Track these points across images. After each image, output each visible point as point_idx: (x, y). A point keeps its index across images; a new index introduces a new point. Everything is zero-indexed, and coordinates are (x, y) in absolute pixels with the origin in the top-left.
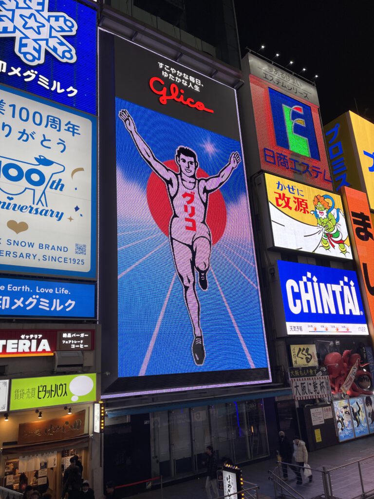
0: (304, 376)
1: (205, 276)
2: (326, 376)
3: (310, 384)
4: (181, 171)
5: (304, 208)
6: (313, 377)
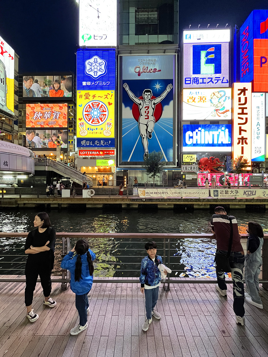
0: (187, 165)
1: (151, 134)
2: (197, 165)
3: (189, 167)
4: (145, 99)
5: (204, 101)
6: (191, 165)
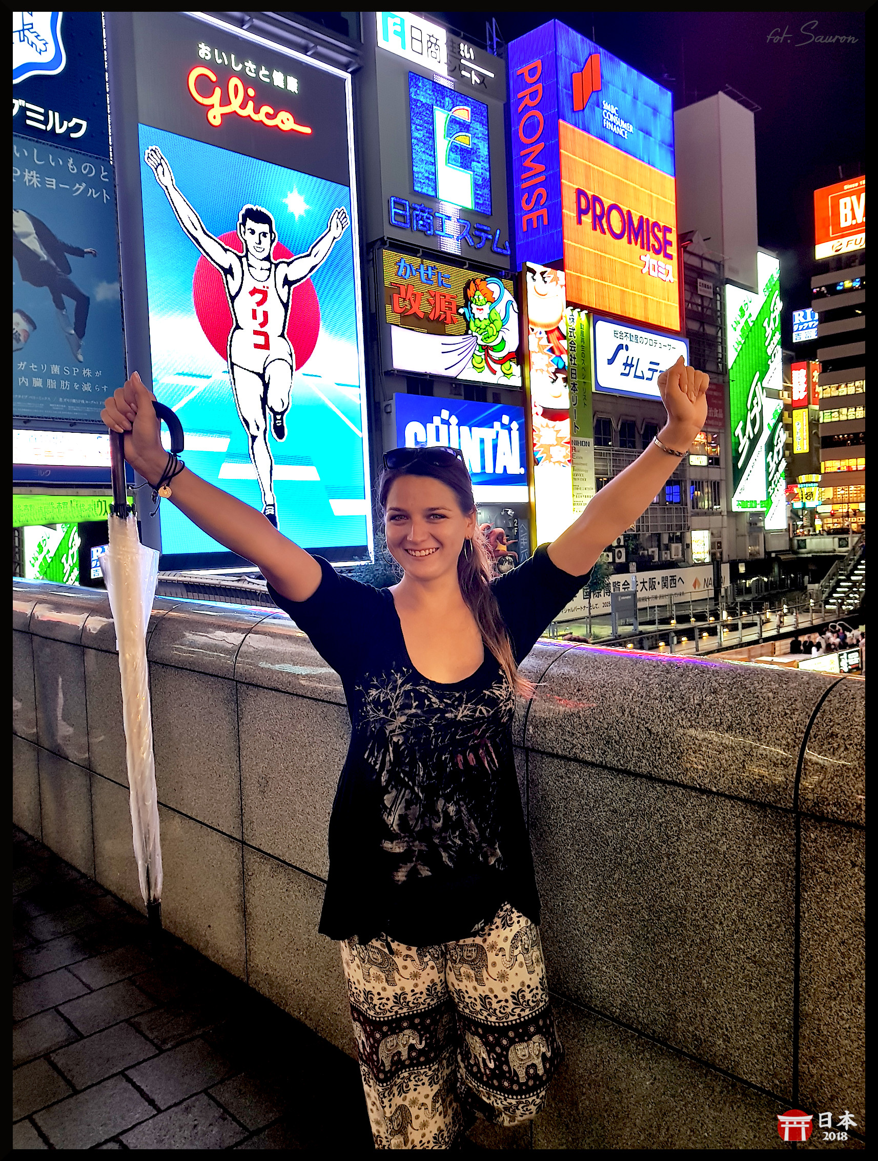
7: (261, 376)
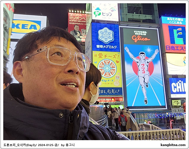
0: (175, 108)
1: (147, 84)
4: (141, 59)
6: (178, 108)
7: (144, 77)
